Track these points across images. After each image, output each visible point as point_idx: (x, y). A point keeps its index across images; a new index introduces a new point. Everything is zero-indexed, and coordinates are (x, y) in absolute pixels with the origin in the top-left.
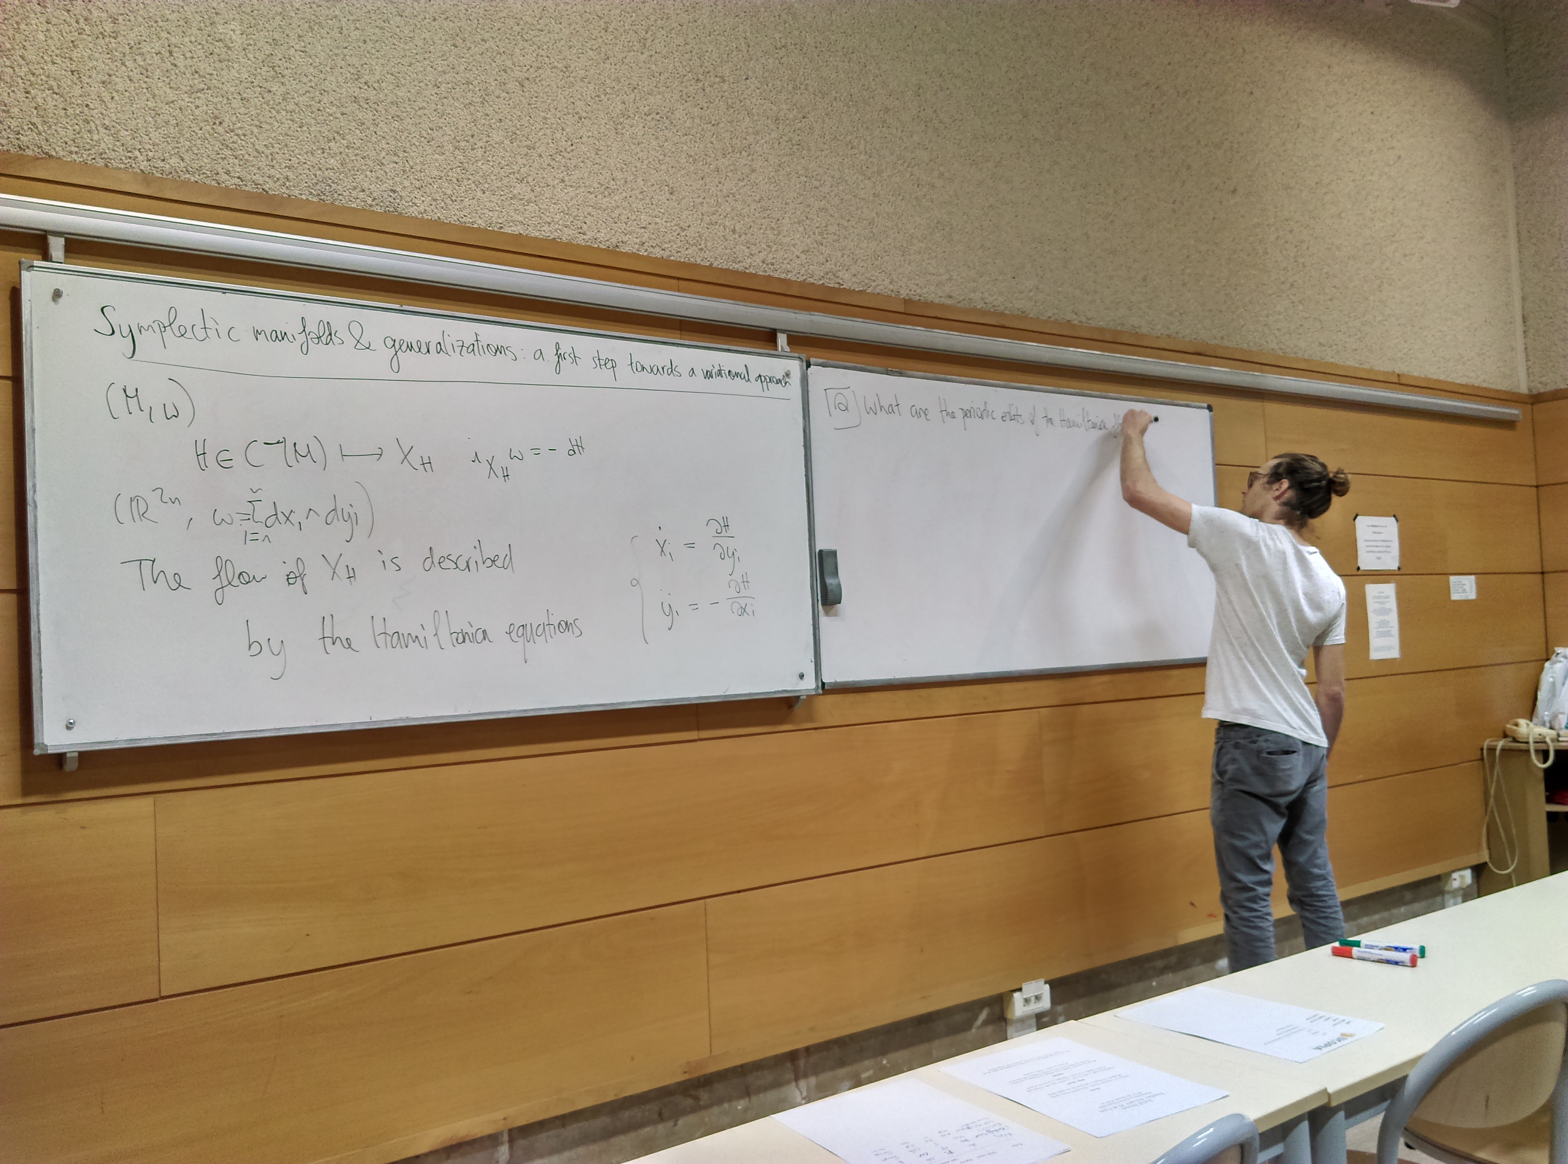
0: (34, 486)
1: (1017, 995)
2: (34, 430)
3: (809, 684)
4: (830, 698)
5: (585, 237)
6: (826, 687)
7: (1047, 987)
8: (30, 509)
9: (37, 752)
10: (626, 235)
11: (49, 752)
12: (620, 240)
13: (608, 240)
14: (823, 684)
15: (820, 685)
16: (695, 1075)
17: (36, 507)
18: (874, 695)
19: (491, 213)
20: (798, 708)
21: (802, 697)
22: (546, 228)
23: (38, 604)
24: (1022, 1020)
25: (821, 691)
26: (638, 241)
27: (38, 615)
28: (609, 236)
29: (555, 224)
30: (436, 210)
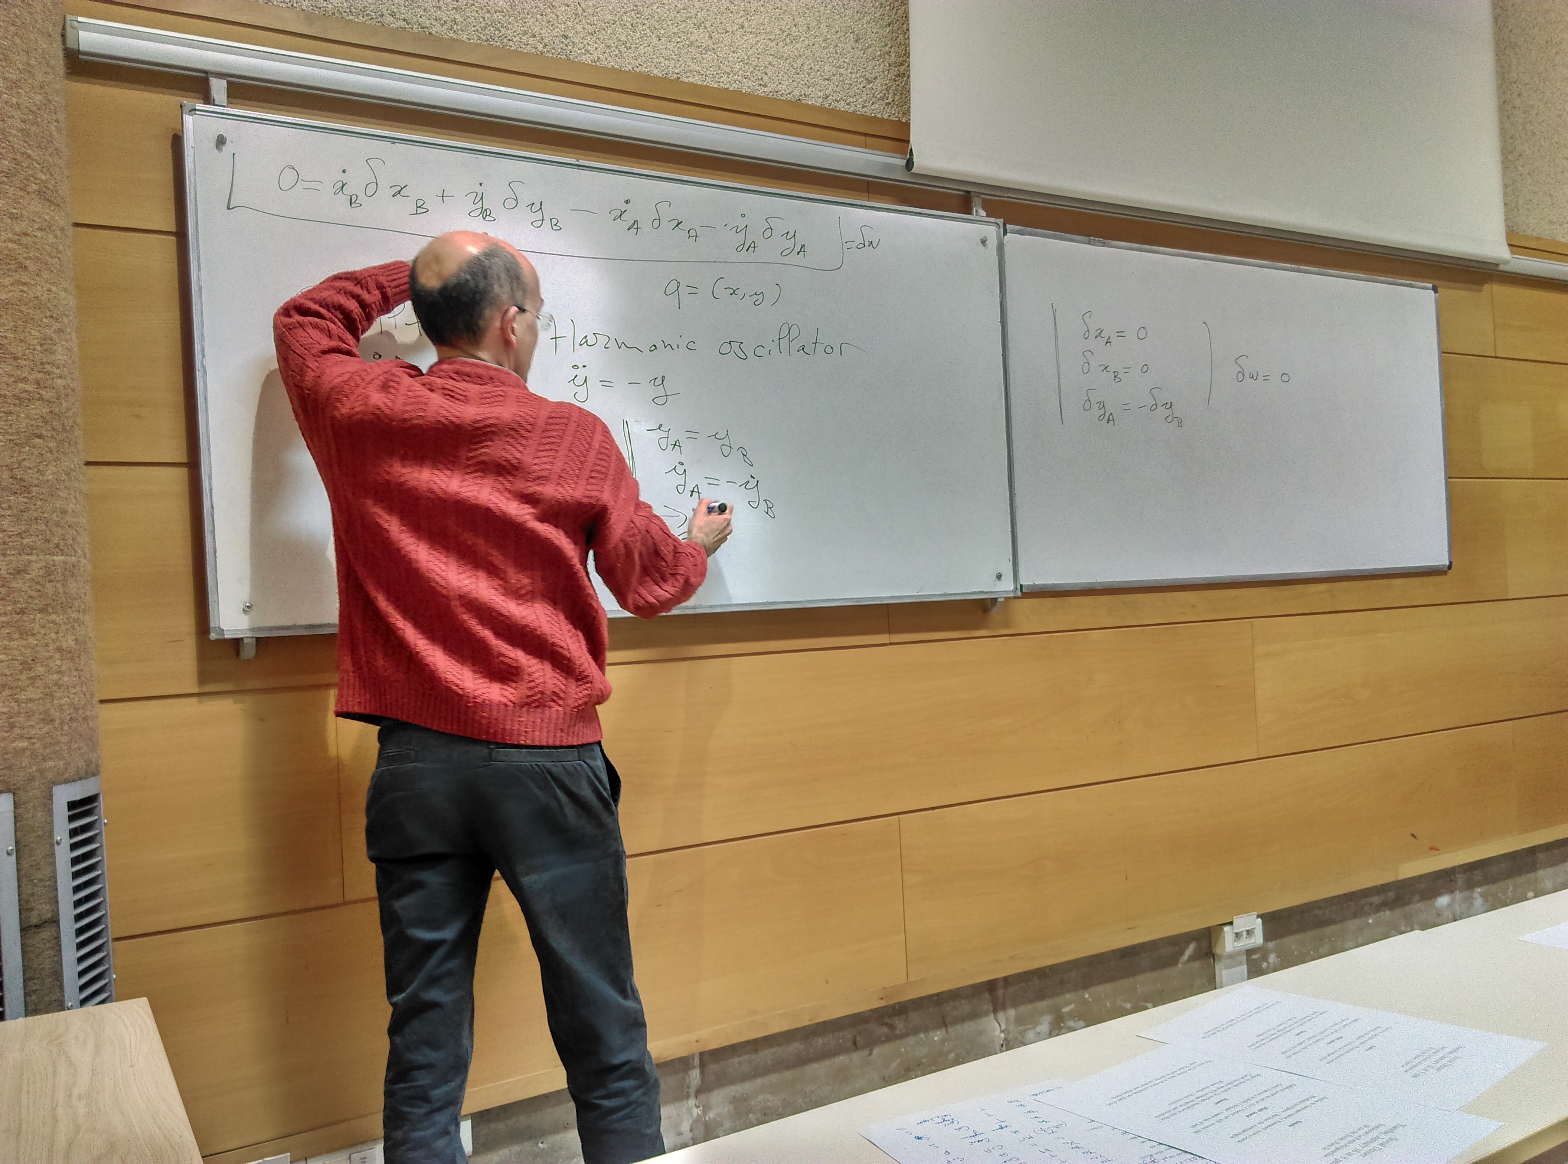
0: (203, 350)
1: (1226, 929)
2: (200, 289)
3: (1007, 586)
4: (1027, 602)
5: (766, 89)
6: (1024, 590)
7: (1260, 920)
8: (198, 374)
9: (213, 636)
10: (809, 87)
11: (226, 637)
12: (803, 93)
13: (790, 93)
14: (1021, 586)
15: (1019, 586)
16: (892, 1002)
17: (205, 372)
18: (1073, 600)
19: (667, 62)
20: (995, 613)
21: (999, 600)
22: (724, 78)
23: (210, 478)
24: (1231, 956)
25: (1019, 594)
26: (821, 94)
27: (211, 490)
28: (791, 89)
29: (735, 74)
30: (609, 58)
